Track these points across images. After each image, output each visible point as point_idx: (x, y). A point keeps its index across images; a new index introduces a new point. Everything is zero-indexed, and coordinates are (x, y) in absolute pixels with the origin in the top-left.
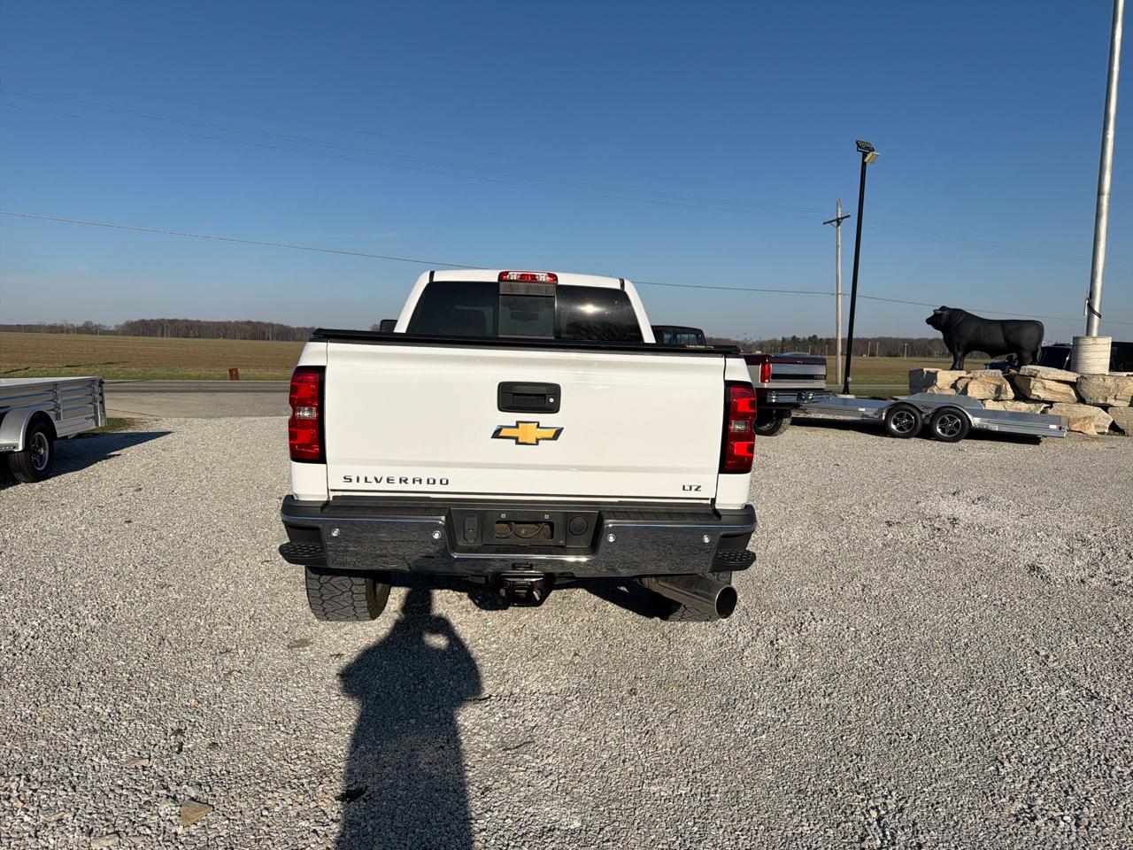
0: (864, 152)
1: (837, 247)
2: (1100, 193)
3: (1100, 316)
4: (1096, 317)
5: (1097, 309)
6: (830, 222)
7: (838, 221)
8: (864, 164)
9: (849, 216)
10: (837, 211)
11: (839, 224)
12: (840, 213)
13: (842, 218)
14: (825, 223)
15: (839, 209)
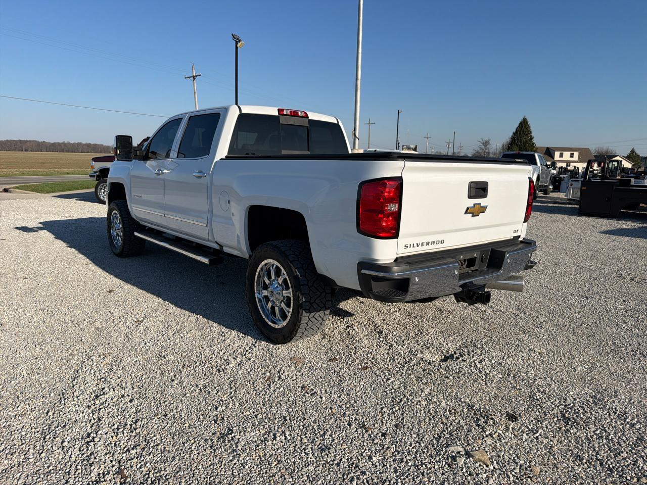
0: (236, 41)
1: (195, 93)
2: (357, 79)
3: (358, 139)
4: (357, 139)
5: (357, 135)
6: (189, 78)
7: (194, 77)
8: (237, 48)
9: (200, 75)
10: (193, 71)
11: (194, 79)
12: (194, 73)
13: (196, 76)
14: (186, 78)
15: (194, 70)
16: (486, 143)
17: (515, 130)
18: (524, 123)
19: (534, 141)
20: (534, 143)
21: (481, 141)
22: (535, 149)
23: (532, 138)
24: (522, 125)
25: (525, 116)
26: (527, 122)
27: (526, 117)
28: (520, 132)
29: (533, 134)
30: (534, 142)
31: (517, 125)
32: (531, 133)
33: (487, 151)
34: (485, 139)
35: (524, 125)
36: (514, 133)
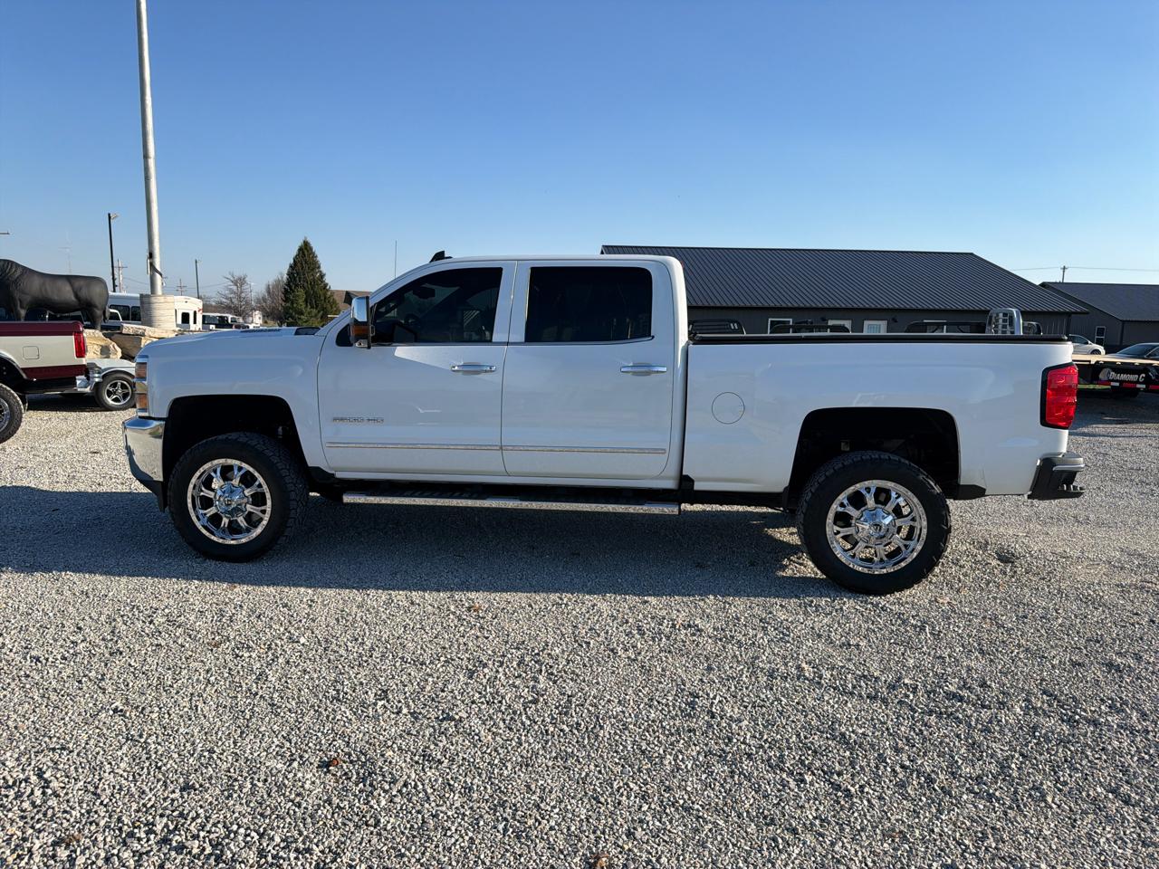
3: (161, 275)
4: (158, 276)
5: (158, 267)
16: (240, 282)
17: (292, 261)
18: (306, 249)
19: (327, 279)
20: (327, 284)
21: (230, 277)
22: (329, 293)
23: (322, 276)
24: (303, 252)
25: (306, 238)
26: (311, 249)
27: (309, 240)
28: (302, 264)
29: (323, 269)
30: (326, 282)
31: (294, 252)
32: (319, 267)
33: (243, 295)
34: (238, 274)
35: (306, 253)
36: (291, 267)
